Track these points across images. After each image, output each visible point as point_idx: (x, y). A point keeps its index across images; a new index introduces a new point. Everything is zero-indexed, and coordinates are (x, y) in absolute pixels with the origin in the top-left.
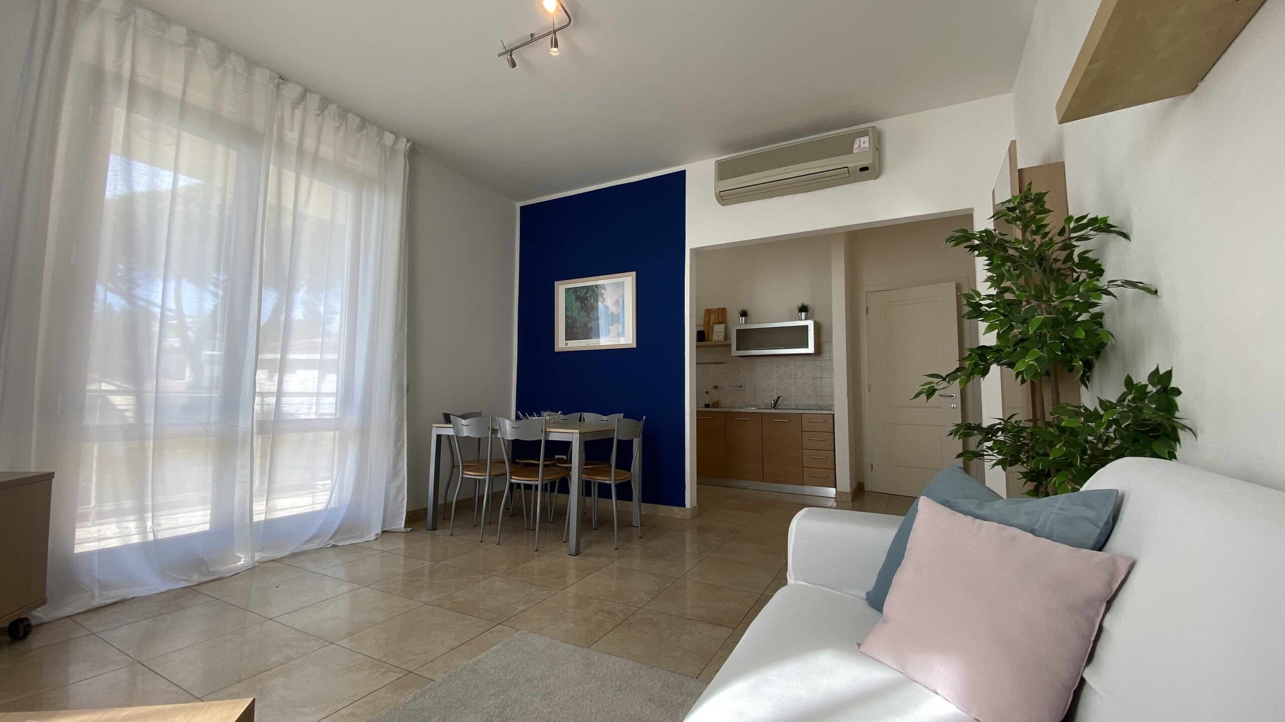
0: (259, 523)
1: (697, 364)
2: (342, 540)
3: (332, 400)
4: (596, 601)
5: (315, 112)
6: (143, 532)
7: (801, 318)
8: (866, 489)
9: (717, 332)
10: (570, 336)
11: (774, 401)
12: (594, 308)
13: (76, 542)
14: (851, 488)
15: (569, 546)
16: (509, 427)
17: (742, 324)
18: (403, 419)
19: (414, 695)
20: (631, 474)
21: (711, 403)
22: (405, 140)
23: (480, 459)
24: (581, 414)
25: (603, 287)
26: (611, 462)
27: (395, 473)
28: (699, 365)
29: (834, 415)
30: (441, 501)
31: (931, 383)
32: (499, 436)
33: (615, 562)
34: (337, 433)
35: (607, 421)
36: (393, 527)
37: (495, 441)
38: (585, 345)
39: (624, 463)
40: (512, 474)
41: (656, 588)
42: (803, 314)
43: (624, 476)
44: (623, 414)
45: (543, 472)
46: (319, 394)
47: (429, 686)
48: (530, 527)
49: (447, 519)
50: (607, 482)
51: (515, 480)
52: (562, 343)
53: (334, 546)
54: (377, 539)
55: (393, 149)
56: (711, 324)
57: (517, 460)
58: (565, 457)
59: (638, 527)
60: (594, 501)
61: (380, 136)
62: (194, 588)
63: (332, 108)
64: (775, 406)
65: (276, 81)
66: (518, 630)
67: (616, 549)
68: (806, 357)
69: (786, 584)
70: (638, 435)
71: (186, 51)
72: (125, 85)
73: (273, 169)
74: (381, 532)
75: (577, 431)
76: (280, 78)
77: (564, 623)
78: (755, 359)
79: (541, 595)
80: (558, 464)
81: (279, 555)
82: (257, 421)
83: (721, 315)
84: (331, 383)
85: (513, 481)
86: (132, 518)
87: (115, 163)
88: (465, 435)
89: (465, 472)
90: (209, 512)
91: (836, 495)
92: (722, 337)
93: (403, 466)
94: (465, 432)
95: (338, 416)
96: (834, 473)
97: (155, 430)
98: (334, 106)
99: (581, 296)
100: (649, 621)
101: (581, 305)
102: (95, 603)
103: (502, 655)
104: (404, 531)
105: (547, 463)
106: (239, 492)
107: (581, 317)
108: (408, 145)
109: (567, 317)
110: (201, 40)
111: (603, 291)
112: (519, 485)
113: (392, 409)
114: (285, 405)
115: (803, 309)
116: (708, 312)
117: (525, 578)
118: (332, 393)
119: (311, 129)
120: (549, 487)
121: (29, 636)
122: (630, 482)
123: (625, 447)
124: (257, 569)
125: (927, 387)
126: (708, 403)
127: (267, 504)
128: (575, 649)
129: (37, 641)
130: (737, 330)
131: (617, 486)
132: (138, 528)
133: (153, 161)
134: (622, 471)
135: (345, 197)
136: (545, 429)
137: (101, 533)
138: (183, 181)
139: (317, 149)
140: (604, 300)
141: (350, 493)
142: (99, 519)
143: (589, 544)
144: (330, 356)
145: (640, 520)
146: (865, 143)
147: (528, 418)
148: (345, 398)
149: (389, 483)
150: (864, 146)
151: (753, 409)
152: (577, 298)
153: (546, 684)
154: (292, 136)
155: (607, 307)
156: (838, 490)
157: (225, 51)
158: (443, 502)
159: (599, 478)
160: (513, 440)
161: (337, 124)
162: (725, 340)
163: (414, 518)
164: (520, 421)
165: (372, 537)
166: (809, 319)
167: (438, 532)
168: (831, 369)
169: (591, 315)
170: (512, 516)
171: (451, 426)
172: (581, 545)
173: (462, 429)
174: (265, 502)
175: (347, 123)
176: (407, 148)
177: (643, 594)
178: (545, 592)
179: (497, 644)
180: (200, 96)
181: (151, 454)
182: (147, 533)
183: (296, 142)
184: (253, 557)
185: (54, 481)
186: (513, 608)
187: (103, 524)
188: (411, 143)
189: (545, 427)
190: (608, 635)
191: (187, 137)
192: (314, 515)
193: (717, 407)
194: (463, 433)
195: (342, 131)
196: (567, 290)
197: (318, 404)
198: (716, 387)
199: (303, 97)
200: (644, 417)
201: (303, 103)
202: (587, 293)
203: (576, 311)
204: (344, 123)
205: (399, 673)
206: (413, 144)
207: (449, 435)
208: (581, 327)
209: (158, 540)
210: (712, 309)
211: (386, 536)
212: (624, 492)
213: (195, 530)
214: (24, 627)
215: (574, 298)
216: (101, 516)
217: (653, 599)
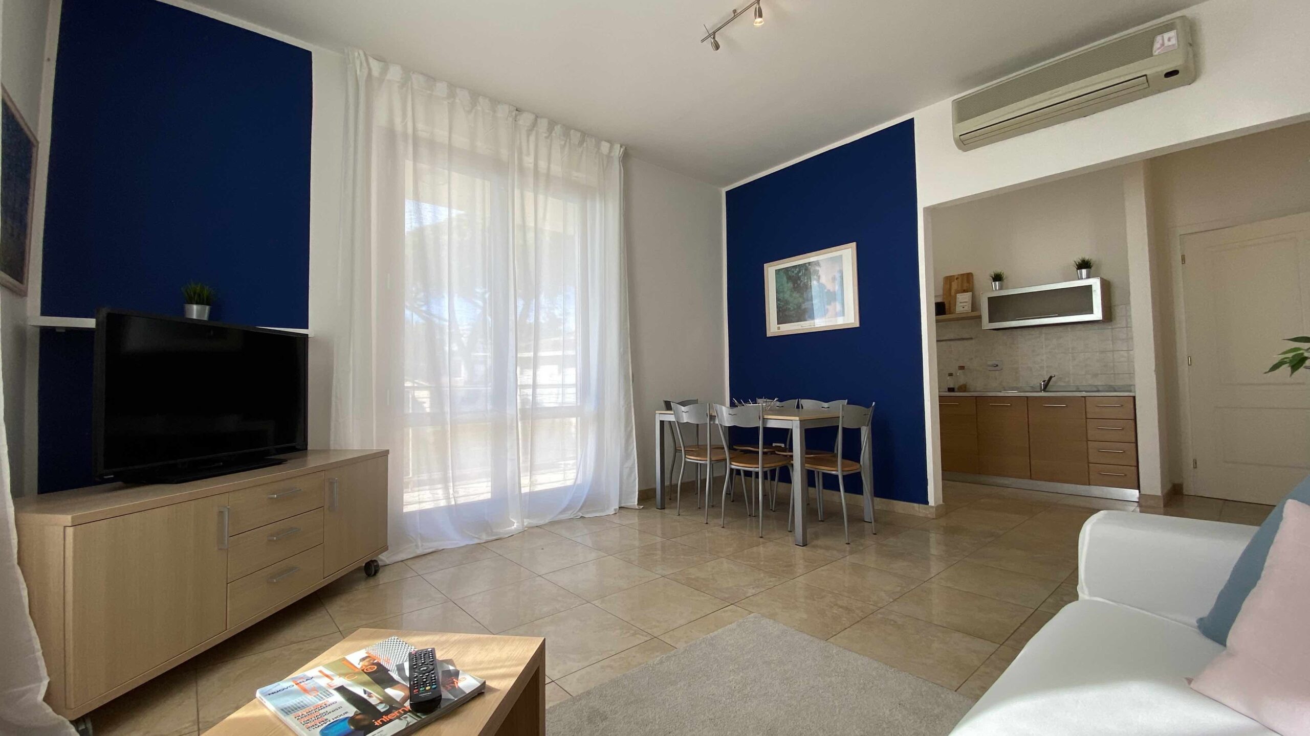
0: (526, 494)
1: (937, 341)
2: (588, 513)
3: (573, 390)
4: (830, 595)
5: (545, 135)
6: (448, 498)
7: (1082, 276)
8: (1185, 492)
9: (961, 303)
10: (781, 320)
11: (1044, 381)
12: (807, 288)
13: (404, 504)
14: (1162, 492)
15: (795, 536)
16: (726, 413)
17: (996, 290)
18: (631, 406)
19: (661, 659)
20: (861, 466)
21: (956, 387)
22: (619, 146)
23: (699, 444)
24: (798, 401)
25: (817, 263)
26: (836, 452)
27: (626, 456)
28: (939, 343)
29: (1134, 397)
30: (667, 483)
31: (1299, 349)
32: (717, 422)
33: (848, 557)
34: (579, 418)
35: (829, 408)
36: (629, 504)
37: (714, 427)
38: (800, 327)
39: (852, 452)
40: (732, 459)
41: (899, 589)
42: (1084, 271)
43: (852, 468)
44: (847, 400)
45: (763, 460)
46: (563, 386)
47: (672, 652)
48: (752, 514)
49: (673, 499)
50: (834, 472)
51: (735, 466)
52: (774, 328)
53: (582, 517)
54: (616, 513)
55: (609, 156)
56: (953, 293)
57: (735, 447)
58: (783, 445)
59: (871, 522)
60: (818, 492)
61: (598, 146)
62: (483, 544)
63: (558, 129)
64: (1045, 389)
65: (514, 114)
66: (751, 612)
67: (847, 544)
68: (1089, 325)
69: (1078, 600)
70: (867, 423)
71: (448, 103)
72: (410, 141)
73: (517, 192)
74: (618, 508)
75: (797, 418)
76: (517, 110)
77: (798, 612)
78: (1015, 332)
79: (771, 581)
80: (777, 452)
81: (542, 522)
82: (520, 409)
83: (966, 282)
84: (571, 375)
85: (733, 467)
86: (440, 486)
87: (409, 206)
88: (685, 421)
89: (687, 456)
90: (490, 484)
91: (1139, 498)
92: (968, 308)
93: (633, 448)
94: (685, 419)
95: (579, 404)
96: (1135, 471)
97: (451, 417)
98: (559, 126)
99: (793, 276)
100: (892, 623)
101: (794, 285)
102: (420, 551)
103: (738, 634)
104: (637, 508)
105: (765, 450)
106: (510, 468)
107: (793, 298)
108: (622, 150)
109: (778, 300)
110: (458, 90)
111: (817, 268)
112: (738, 471)
113: (622, 398)
114: (538, 396)
115: (1084, 264)
116: (949, 280)
117: (752, 563)
118: (573, 385)
119: (543, 151)
120: (769, 475)
121: (378, 574)
122: (859, 474)
123: (852, 436)
124: (526, 533)
125: (1290, 355)
126: (952, 386)
127: (530, 478)
128: (811, 639)
129: (383, 577)
130: (988, 298)
131: (844, 477)
132: (444, 494)
133: (434, 202)
134: (850, 462)
135: (573, 208)
136: (763, 416)
137: (421, 496)
138: (455, 212)
139: (549, 168)
140: (819, 277)
141: (592, 470)
142: (418, 487)
143: (816, 536)
144: (571, 352)
145: (874, 515)
146: (1172, 40)
147: (743, 405)
148: (583, 390)
149: (622, 464)
150: (1170, 43)
151: (1014, 393)
152: (789, 278)
153: (784, 670)
154: (529, 161)
155: (822, 286)
156: (1141, 493)
157: (475, 95)
158: (669, 483)
159: (823, 468)
160: (729, 427)
161: (563, 143)
162: (972, 311)
163: (646, 497)
164: (735, 409)
165: (611, 511)
166: (1093, 277)
167: (666, 511)
168: (1129, 339)
169: (805, 296)
170: (733, 501)
171: (672, 412)
172: (808, 536)
173: (682, 416)
174: (529, 477)
175: (570, 140)
176: (621, 153)
177: (883, 594)
178: (774, 579)
179: (731, 623)
180: (461, 140)
181: (449, 436)
182: (450, 498)
183: (532, 166)
184: (523, 522)
185: (390, 456)
186: (743, 590)
187: (422, 490)
188: (624, 147)
189: (762, 414)
190: (845, 631)
191: (455, 175)
192: (565, 489)
193: (965, 391)
194: (683, 420)
195: (567, 149)
196: (778, 271)
197: (563, 394)
198: (962, 368)
199: (534, 124)
200: (874, 403)
201: (535, 129)
202: (799, 272)
203: (788, 293)
204: (568, 140)
205: (646, 636)
206: (626, 149)
207: (670, 421)
208: (794, 309)
209: (459, 505)
210: (954, 276)
211: (623, 511)
212: (854, 484)
213: (482, 498)
214: (375, 566)
215: (785, 279)
216: (420, 484)
217: (895, 600)
